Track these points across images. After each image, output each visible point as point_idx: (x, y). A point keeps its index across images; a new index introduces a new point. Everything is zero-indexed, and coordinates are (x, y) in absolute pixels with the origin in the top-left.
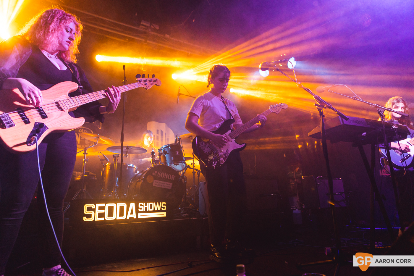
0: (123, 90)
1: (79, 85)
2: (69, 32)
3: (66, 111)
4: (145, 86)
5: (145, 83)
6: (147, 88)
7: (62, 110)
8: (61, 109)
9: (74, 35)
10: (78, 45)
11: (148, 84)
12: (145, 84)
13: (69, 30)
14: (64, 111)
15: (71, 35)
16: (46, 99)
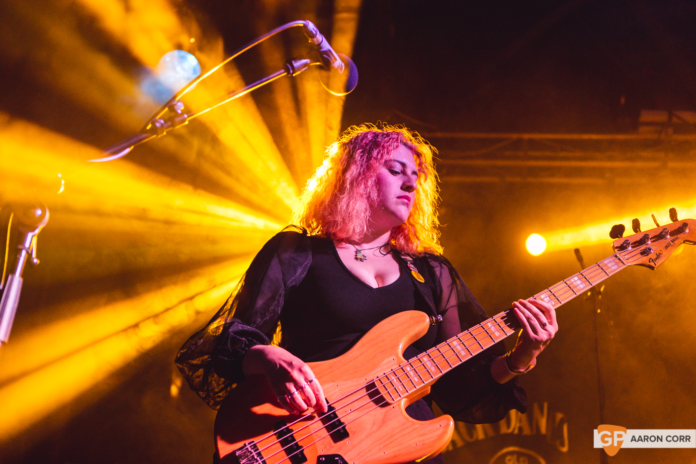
0: (566, 295)
1: (430, 315)
2: (399, 173)
3: (399, 405)
4: (644, 259)
5: (643, 247)
6: (652, 264)
7: (387, 404)
8: (381, 402)
9: (414, 177)
10: (433, 204)
11: (653, 248)
12: (645, 253)
13: (398, 168)
14: (392, 406)
15: (405, 178)
16: (345, 380)
